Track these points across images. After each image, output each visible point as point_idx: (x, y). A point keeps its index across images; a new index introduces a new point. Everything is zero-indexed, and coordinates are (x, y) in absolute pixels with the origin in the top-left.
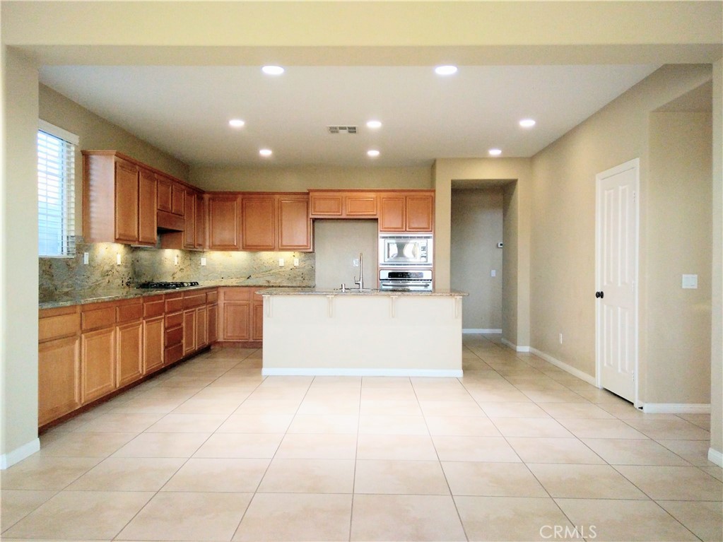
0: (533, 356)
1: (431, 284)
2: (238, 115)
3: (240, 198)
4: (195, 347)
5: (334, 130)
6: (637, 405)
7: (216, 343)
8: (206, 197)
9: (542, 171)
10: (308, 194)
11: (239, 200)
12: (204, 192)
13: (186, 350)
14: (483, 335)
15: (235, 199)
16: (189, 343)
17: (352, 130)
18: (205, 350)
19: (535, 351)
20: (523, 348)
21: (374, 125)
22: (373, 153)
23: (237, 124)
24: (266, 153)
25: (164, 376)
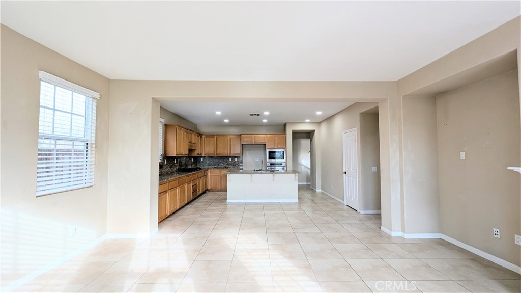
0: (322, 193)
1: (285, 167)
2: (218, 110)
3: (216, 136)
4: (201, 192)
5: (252, 115)
6: (358, 211)
7: (207, 190)
8: (203, 136)
9: (324, 127)
10: (241, 135)
11: (215, 137)
12: (202, 135)
13: (199, 193)
14: (304, 185)
15: (214, 137)
16: (199, 191)
17: (258, 115)
18: (204, 193)
19: (322, 191)
20: (318, 190)
21: (266, 113)
22: (265, 121)
23: (218, 113)
24: (226, 121)
25: (192, 203)
